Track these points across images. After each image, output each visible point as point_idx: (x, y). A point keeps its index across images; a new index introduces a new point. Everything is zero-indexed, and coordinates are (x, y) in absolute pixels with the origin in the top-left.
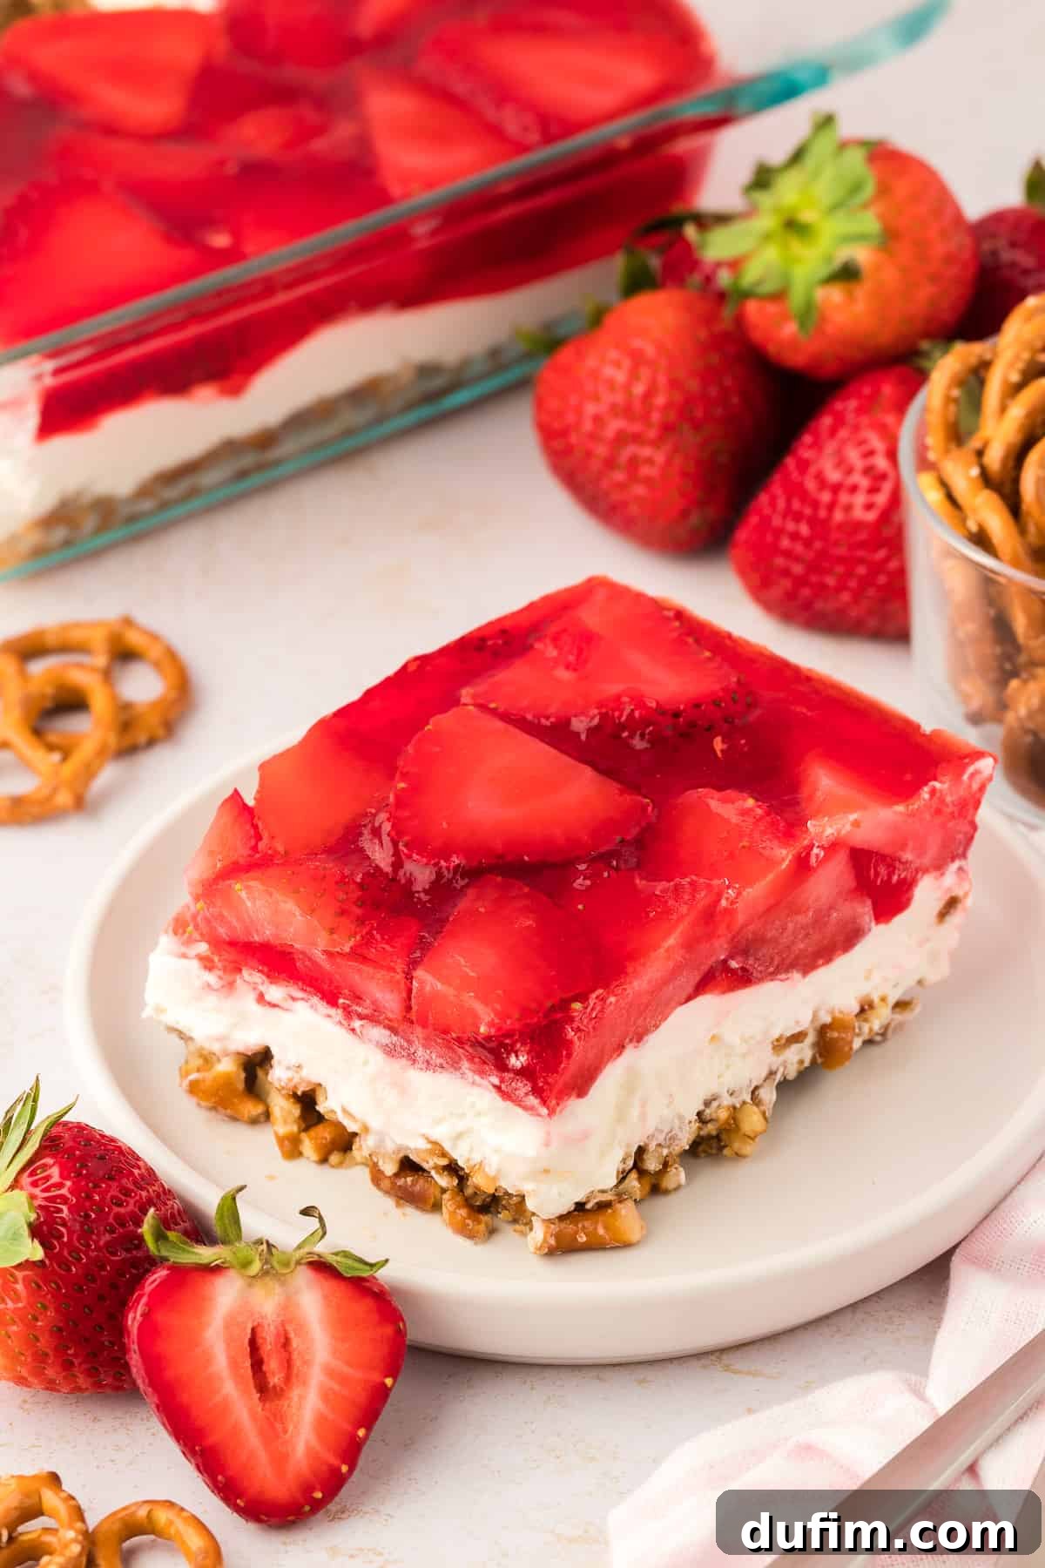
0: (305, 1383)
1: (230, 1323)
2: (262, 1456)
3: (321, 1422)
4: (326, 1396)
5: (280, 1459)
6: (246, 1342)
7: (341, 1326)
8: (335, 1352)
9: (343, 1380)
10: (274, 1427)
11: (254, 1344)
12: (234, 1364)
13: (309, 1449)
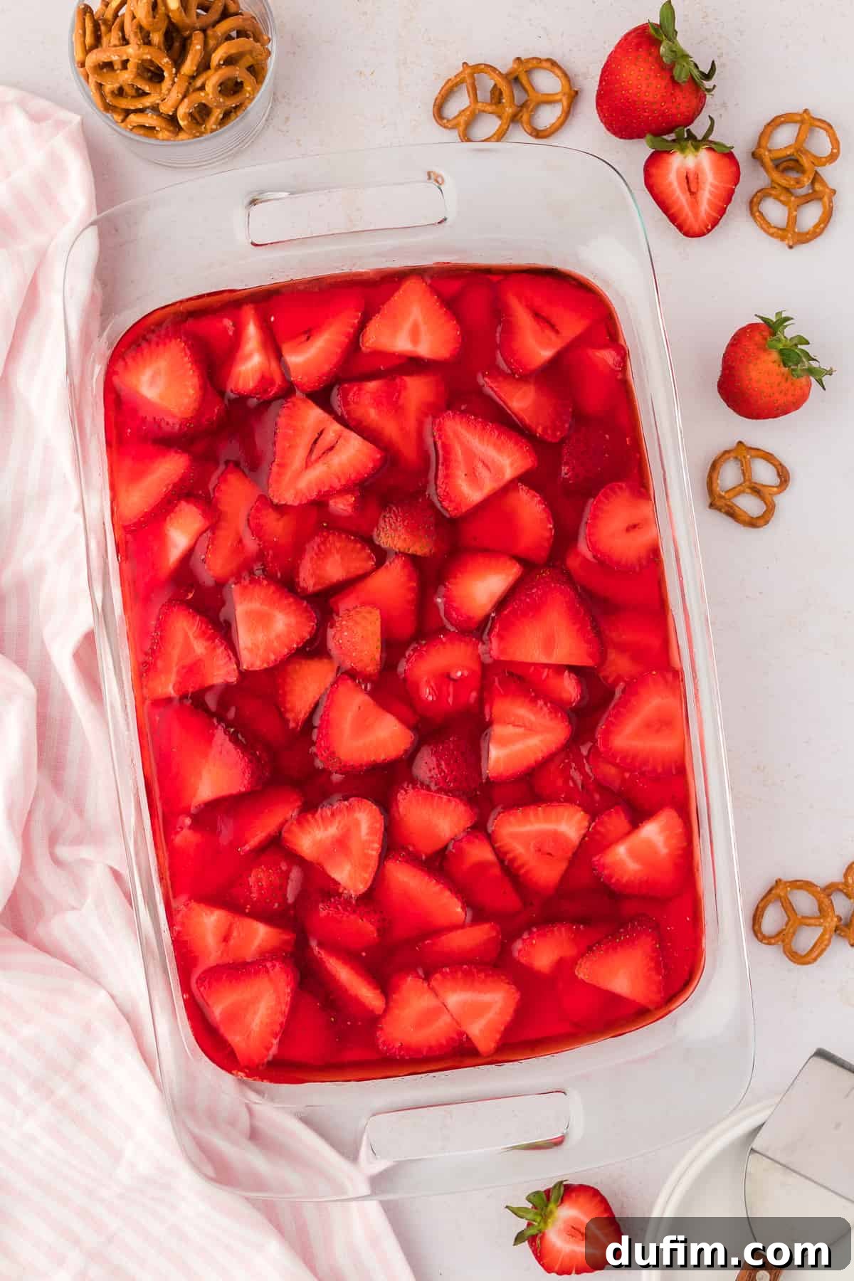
0: (704, 190)
1: (678, 171)
2: (690, 214)
3: (710, 203)
4: (711, 193)
5: (696, 214)
6: (685, 177)
7: (717, 169)
8: (715, 178)
9: (716, 187)
10: (695, 203)
11: (687, 178)
12: (680, 184)
13: (706, 211)
